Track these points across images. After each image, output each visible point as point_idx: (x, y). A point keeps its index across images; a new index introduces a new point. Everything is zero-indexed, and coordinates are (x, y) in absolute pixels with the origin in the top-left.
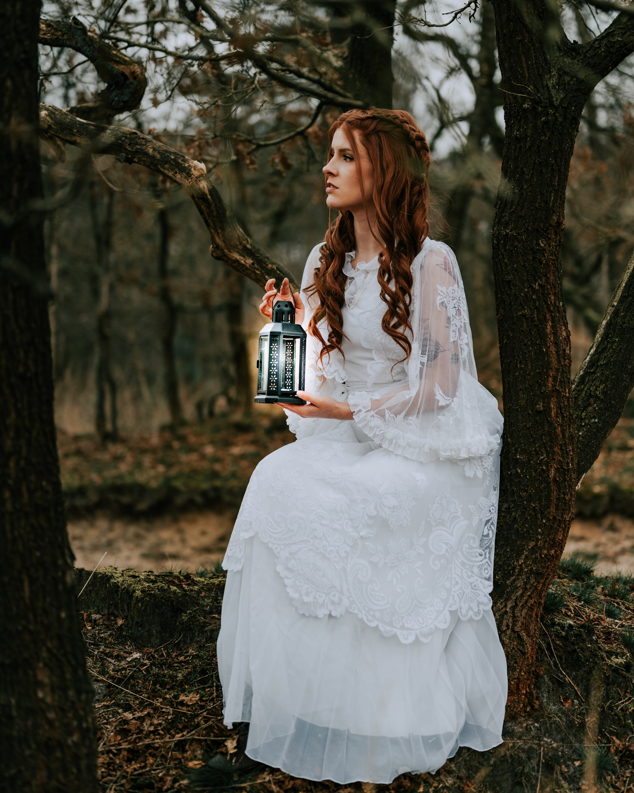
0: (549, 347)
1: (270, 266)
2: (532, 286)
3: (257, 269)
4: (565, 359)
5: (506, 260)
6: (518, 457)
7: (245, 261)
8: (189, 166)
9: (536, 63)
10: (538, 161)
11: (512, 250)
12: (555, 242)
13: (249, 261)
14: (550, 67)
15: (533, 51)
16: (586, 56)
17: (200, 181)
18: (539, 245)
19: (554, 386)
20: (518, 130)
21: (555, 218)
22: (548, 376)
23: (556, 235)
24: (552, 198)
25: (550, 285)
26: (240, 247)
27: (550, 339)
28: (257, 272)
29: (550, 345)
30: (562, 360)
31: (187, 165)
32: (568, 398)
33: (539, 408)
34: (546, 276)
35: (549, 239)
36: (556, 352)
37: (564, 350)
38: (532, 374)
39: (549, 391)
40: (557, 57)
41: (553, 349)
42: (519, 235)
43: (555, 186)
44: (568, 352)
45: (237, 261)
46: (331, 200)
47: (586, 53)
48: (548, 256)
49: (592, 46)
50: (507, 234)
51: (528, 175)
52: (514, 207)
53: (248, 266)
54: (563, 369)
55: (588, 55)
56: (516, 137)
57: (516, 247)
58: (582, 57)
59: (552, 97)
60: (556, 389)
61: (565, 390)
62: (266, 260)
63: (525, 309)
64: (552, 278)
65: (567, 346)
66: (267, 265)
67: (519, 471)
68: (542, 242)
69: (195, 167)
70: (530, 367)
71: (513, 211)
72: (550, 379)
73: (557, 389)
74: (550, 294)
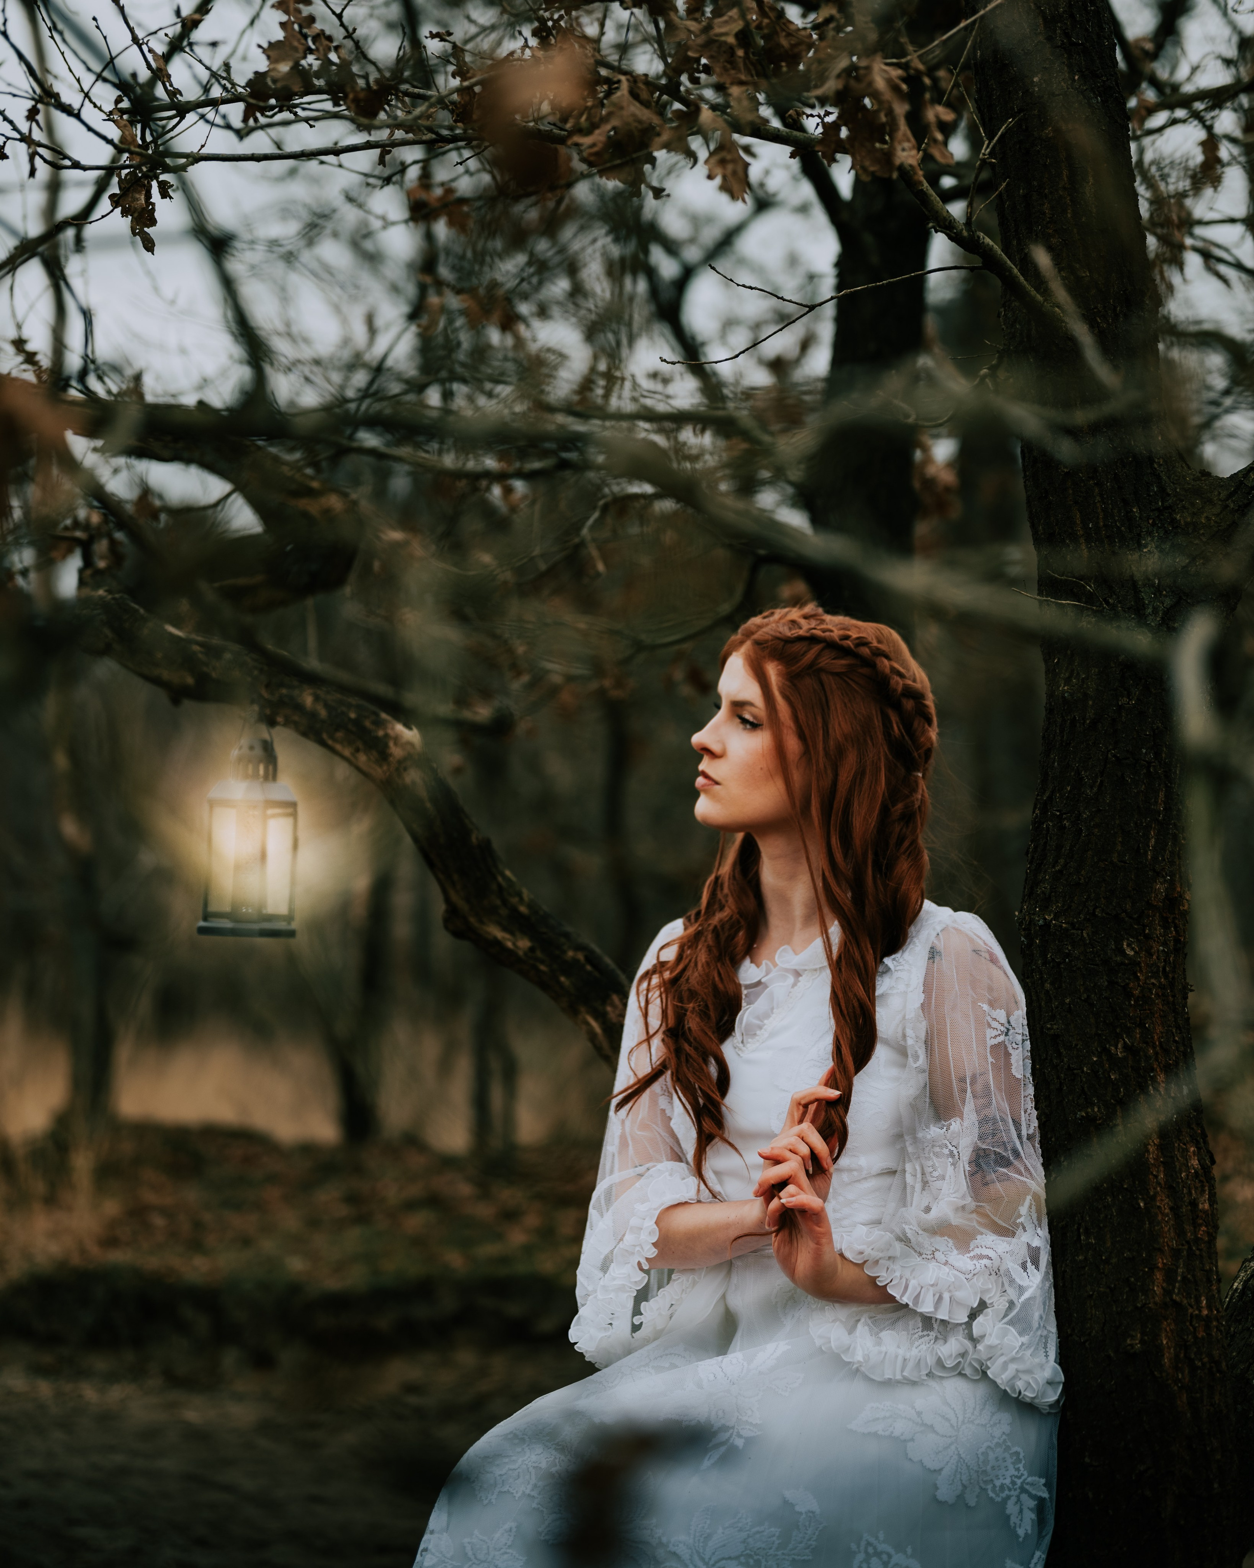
0: (1153, 1198)
1: (570, 954)
2: (1110, 1051)
3: (542, 962)
4: (1196, 1226)
5: (1047, 986)
6: (1087, 1460)
7: (514, 944)
8: (387, 736)
9: (1105, 525)
10: (1114, 756)
11: (1059, 964)
12: (1165, 944)
13: (524, 944)
14: (1139, 535)
15: (1098, 498)
16: (1227, 506)
17: (405, 769)
18: (1123, 952)
19: (1168, 1292)
20: (1068, 681)
21: (1160, 887)
22: (1153, 1268)
23: (1166, 927)
24: (1153, 842)
25: (1154, 1048)
26: (504, 912)
27: (1156, 1177)
28: (543, 968)
29: (1156, 1194)
30: (1188, 1228)
31: (381, 733)
32: (1208, 1320)
33: (1132, 1345)
34: (1142, 1025)
35: (1148, 937)
36: (1171, 1209)
37: (1194, 1204)
38: (1114, 1261)
39: (1155, 1303)
40: (1158, 509)
41: (1164, 1202)
42: (1074, 928)
43: (1159, 812)
44: (1207, 1206)
45: (497, 943)
46: (704, 807)
47: (1227, 499)
48: (1147, 978)
49: (1241, 482)
50: (1047, 924)
51: (1091, 787)
52: (1062, 861)
53: (521, 953)
54: (1190, 1248)
55: (1232, 505)
56: (1063, 697)
57: (1068, 955)
58: (1217, 510)
59: (1144, 604)
60: (1172, 1300)
61: (1198, 1301)
62: (563, 940)
63: (1092, 1105)
64: (1159, 1029)
65: (1203, 1191)
66: (564, 952)
67: (1090, 1495)
68: (1129, 945)
69: (397, 739)
70: (1109, 1244)
71: (1060, 871)
72: (1159, 1276)
73: (1174, 1301)
74: (1153, 1070)
